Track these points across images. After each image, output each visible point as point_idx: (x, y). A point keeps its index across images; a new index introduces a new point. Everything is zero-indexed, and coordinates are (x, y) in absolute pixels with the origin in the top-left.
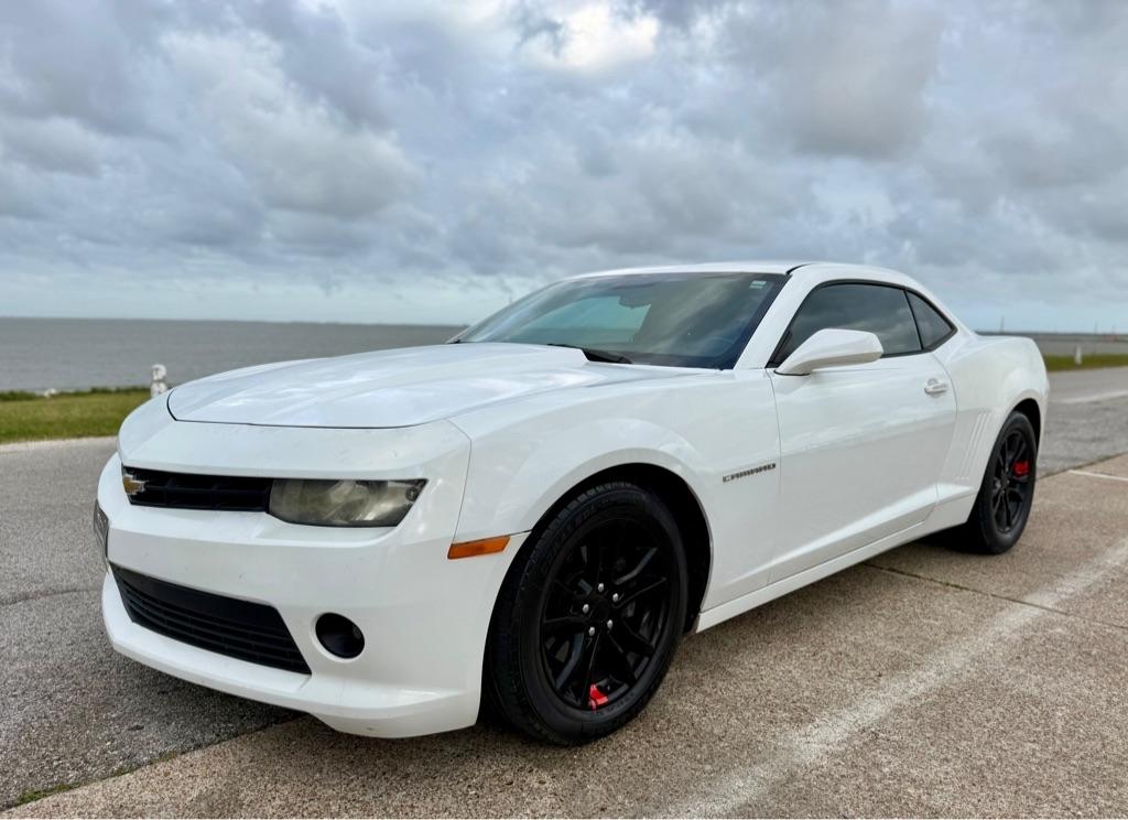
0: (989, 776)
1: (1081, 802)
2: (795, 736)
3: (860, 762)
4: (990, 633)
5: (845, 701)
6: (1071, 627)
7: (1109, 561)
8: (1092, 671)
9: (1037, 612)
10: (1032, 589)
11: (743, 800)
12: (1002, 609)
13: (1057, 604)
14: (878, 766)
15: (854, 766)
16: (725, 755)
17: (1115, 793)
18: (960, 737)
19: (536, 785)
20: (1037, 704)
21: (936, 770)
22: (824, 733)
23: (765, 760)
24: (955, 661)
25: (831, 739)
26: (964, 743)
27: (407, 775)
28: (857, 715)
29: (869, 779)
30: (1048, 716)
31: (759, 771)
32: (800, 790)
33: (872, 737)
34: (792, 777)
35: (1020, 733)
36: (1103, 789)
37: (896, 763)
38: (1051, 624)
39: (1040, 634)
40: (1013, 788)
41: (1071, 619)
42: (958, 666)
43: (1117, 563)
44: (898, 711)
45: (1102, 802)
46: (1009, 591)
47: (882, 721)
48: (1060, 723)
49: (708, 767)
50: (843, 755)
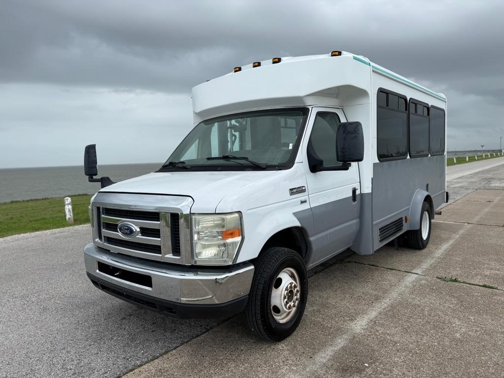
0: (409, 330)
1: (434, 335)
2: (352, 324)
3: (372, 330)
4: (403, 285)
5: (364, 312)
6: (426, 280)
7: (437, 255)
8: (434, 294)
9: (416, 276)
10: (414, 268)
11: (342, 345)
12: (406, 276)
13: (422, 272)
14: (377, 331)
15: (371, 332)
16: (333, 333)
17: (443, 331)
18: (399, 320)
19: (282, 348)
20: (419, 307)
21: (393, 331)
22: (360, 323)
23: (345, 333)
24: (394, 295)
25: (363, 324)
26: (400, 321)
27: (242, 350)
28: (369, 316)
29: (376, 335)
30: (423, 310)
31: (345, 336)
32: (357, 341)
33: (374, 322)
34: (354, 337)
35: (416, 316)
36: (440, 330)
37: (382, 329)
38: (421, 280)
39: (418, 283)
40: (416, 333)
41: (427, 277)
42: (395, 297)
43: (439, 256)
44: (380, 314)
45: (440, 334)
46: (406, 269)
47: (376, 317)
48: (427, 312)
49: (329, 337)
50: (367, 329)
